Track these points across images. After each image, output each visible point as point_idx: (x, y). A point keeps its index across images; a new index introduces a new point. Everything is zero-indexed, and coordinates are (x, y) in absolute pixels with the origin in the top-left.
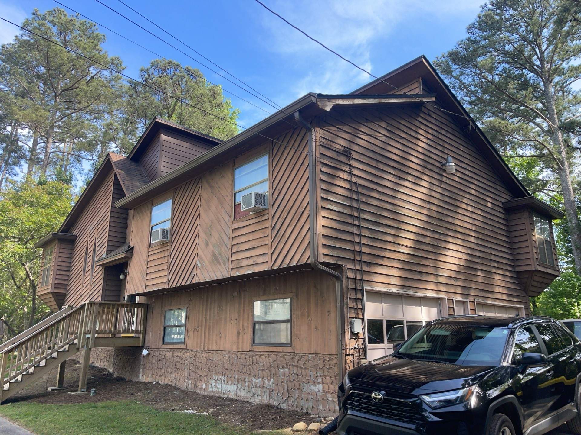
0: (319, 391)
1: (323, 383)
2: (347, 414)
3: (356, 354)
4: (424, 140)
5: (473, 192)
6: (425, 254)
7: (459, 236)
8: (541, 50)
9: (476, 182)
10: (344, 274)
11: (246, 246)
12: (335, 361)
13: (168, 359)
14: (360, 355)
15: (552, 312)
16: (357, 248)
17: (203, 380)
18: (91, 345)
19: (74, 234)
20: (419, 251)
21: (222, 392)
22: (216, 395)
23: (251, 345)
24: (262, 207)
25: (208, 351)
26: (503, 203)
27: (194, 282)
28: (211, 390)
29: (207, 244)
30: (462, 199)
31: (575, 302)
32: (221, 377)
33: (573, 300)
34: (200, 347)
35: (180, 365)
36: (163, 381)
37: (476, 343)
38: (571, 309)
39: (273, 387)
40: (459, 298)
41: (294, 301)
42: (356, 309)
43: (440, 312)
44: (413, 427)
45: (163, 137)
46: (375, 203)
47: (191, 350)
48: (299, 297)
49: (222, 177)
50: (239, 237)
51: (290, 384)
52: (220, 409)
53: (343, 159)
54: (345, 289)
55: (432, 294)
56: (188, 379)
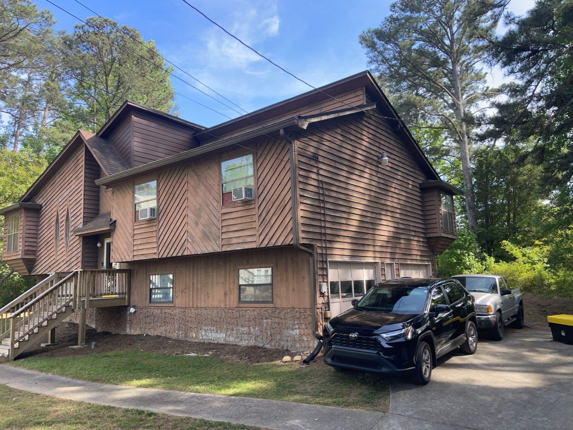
0: (296, 334)
1: (299, 328)
2: (331, 348)
3: (324, 307)
4: (366, 140)
5: (399, 177)
6: (366, 230)
7: (389, 214)
8: (452, 32)
9: (401, 169)
10: (315, 251)
11: (236, 228)
12: (309, 313)
13: (157, 315)
14: (325, 308)
15: (449, 261)
16: (323, 231)
17: (193, 331)
18: (87, 307)
19: (38, 203)
20: (362, 228)
21: (212, 339)
22: (206, 341)
23: (237, 303)
24: (250, 198)
25: (197, 308)
26: (420, 184)
27: (185, 253)
28: (201, 338)
29: (197, 224)
30: (391, 184)
31: (466, 253)
32: (210, 328)
33: (465, 252)
34: (189, 305)
35: (170, 320)
36: (152, 333)
37: (404, 298)
38: (463, 259)
39: (259, 333)
40: (388, 261)
41: (274, 270)
42: (323, 275)
43: (375, 273)
44: (375, 352)
45: (134, 118)
46: (334, 195)
47: (180, 308)
48: (279, 267)
49: (208, 169)
50: (228, 220)
51: (272, 330)
52: (217, 352)
53: (313, 163)
54: (316, 261)
55: (371, 260)
56: (178, 330)
